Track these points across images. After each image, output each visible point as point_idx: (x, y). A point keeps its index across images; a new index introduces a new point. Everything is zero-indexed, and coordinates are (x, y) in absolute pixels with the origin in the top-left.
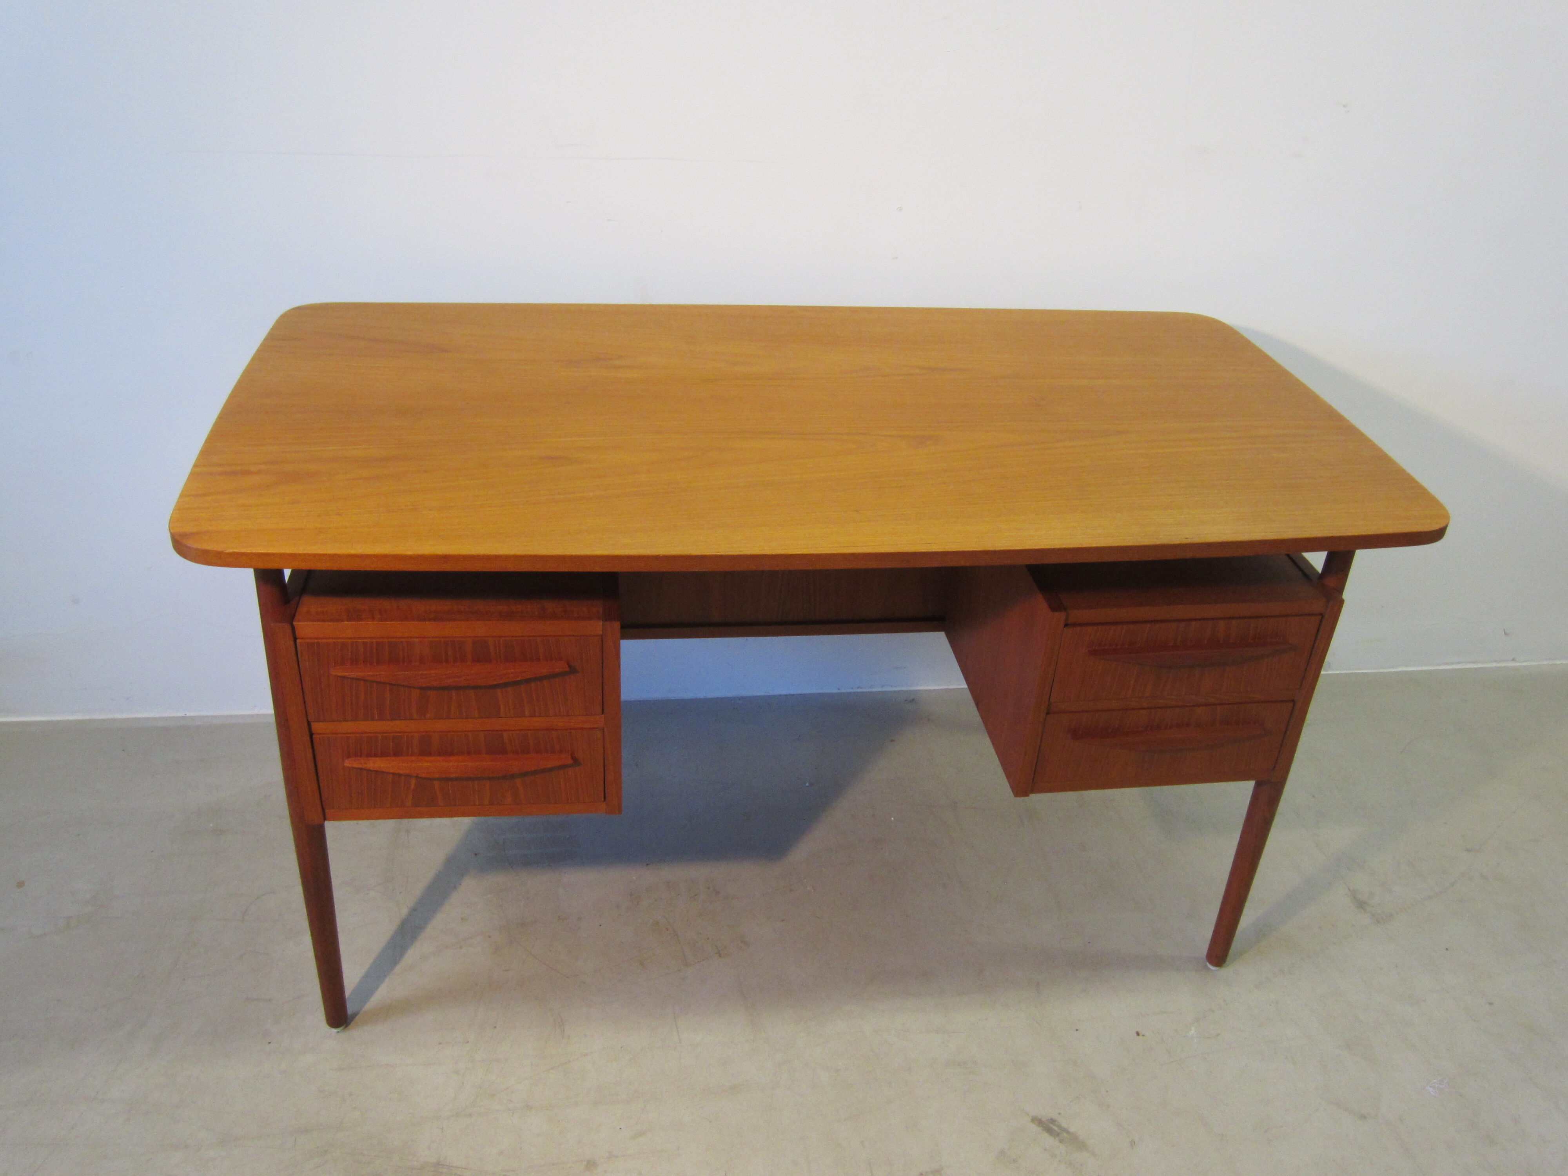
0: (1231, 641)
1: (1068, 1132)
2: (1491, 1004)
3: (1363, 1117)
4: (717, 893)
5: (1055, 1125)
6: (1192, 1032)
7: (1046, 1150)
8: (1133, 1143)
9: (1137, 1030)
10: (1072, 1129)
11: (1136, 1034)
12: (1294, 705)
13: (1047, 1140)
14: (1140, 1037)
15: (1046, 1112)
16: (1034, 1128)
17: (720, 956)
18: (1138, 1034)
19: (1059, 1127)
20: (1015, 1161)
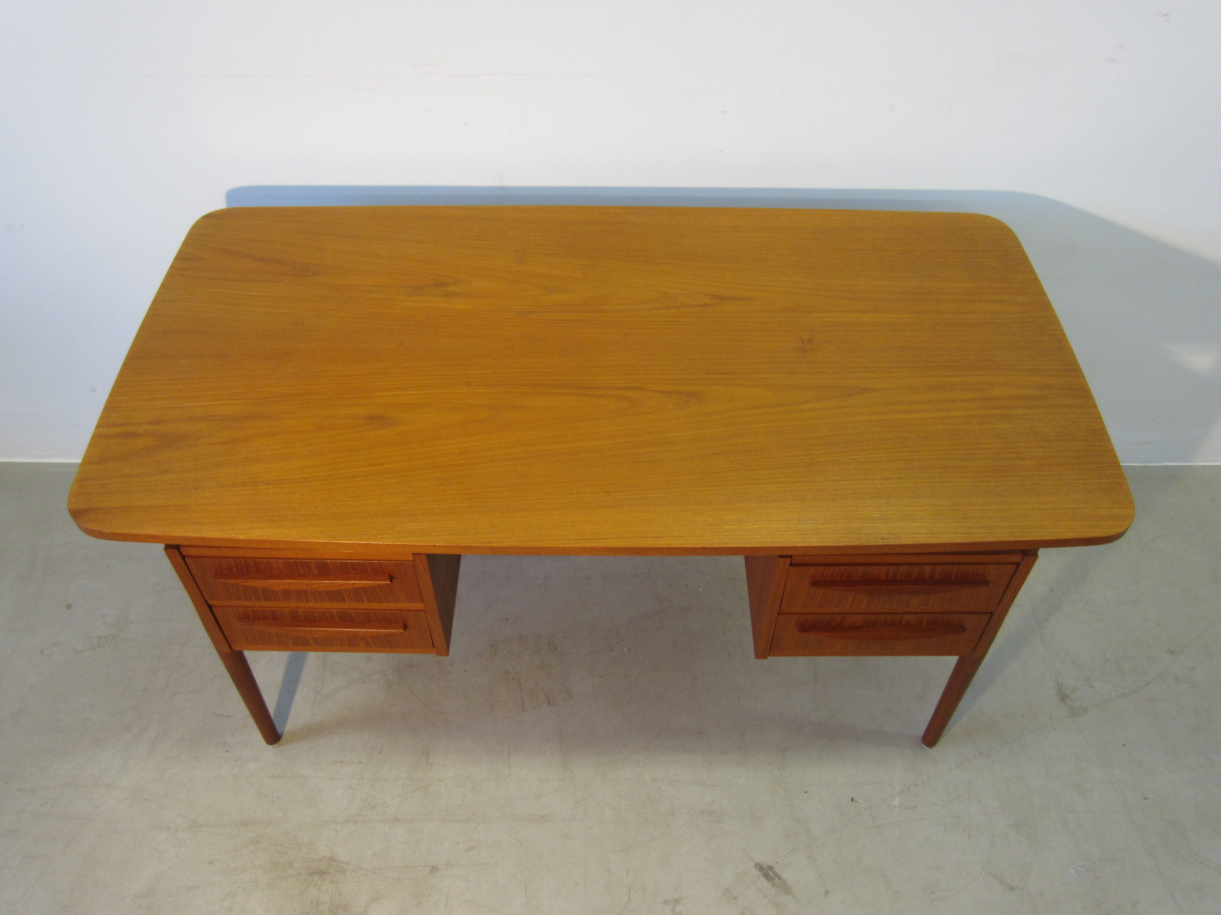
0: (936, 578)
1: (780, 878)
2: (1146, 799)
3: (1012, 888)
4: (555, 648)
5: (772, 871)
6: (895, 802)
7: (761, 891)
8: (827, 892)
9: (852, 796)
10: (784, 876)
11: (851, 799)
12: (991, 616)
13: (764, 883)
14: (854, 803)
15: (767, 860)
16: (756, 872)
17: (549, 704)
18: (852, 800)
19: (775, 874)
20: (736, 898)
